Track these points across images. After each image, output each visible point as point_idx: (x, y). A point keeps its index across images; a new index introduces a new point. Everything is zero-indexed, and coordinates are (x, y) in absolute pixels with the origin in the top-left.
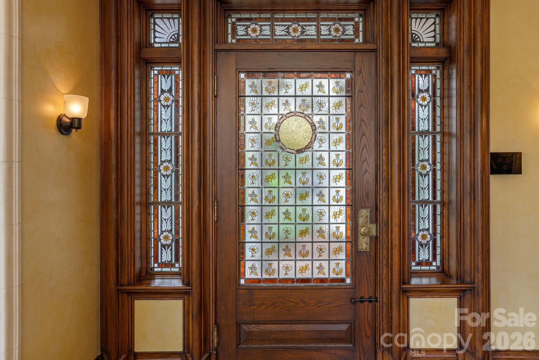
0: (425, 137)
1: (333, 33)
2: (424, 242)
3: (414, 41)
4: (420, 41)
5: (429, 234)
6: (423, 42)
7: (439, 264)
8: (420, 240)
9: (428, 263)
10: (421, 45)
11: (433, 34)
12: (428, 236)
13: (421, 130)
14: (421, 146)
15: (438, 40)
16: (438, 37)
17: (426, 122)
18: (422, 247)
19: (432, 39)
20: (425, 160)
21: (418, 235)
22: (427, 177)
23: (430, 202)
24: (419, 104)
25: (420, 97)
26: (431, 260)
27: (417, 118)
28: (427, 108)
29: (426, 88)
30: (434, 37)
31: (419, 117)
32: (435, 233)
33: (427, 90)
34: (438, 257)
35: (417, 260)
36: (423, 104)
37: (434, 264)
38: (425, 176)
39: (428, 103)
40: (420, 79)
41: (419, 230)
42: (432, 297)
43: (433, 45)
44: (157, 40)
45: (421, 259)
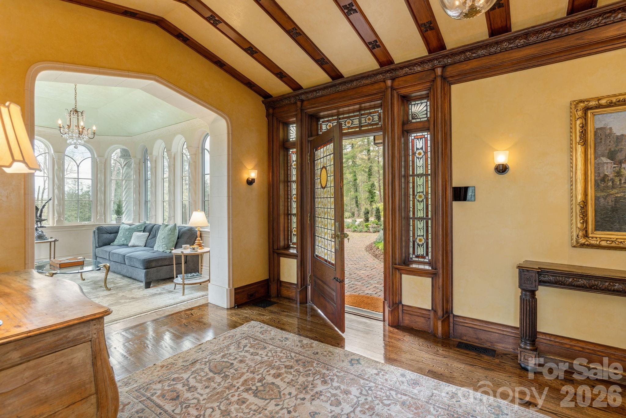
0: (421, 177)
1: (368, 121)
2: (421, 243)
3: (413, 119)
4: (417, 118)
5: (424, 238)
6: (419, 118)
7: (430, 258)
8: (418, 242)
9: (423, 257)
10: (418, 120)
11: (425, 112)
12: (423, 240)
13: (418, 173)
14: (419, 183)
15: (429, 116)
16: (429, 113)
17: (421, 168)
18: (419, 246)
19: (425, 116)
20: (421, 192)
21: (417, 239)
22: (422, 203)
23: (425, 219)
24: (417, 157)
25: (417, 153)
26: (425, 255)
27: (415, 166)
28: (422, 159)
29: (421, 147)
30: (426, 114)
31: (417, 165)
32: (427, 239)
33: (422, 148)
34: (430, 254)
35: (416, 254)
36: (419, 157)
37: (427, 258)
38: (421, 202)
39: (423, 156)
40: (417, 141)
41: (417, 236)
42: (415, 275)
43: (426, 119)
44: (291, 137)
45: (418, 254)
